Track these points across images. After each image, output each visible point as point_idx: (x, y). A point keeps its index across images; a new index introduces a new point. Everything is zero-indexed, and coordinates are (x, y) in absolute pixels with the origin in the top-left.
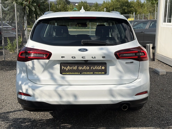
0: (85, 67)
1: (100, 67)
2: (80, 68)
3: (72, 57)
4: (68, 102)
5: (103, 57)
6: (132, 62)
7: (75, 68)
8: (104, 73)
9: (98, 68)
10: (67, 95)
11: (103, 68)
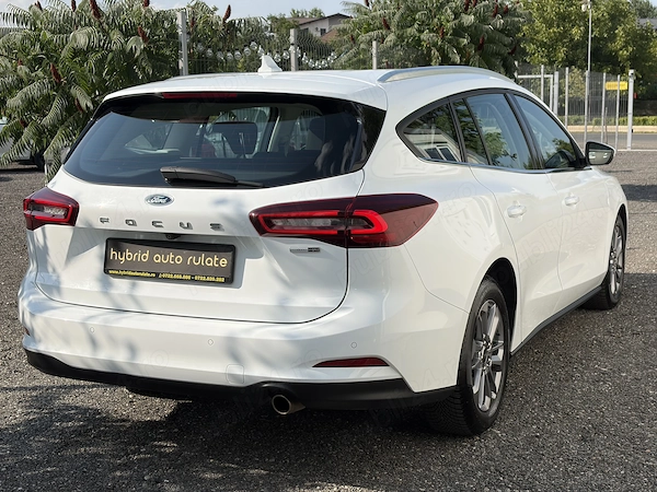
0: (172, 256)
1: (216, 259)
2: (157, 258)
3: (127, 221)
4: (112, 363)
5: (215, 226)
6: (317, 250)
7: (145, 258)
8: (223, 280)
9: (209, 262)
10: (112, 340)
11: (224, 262)
